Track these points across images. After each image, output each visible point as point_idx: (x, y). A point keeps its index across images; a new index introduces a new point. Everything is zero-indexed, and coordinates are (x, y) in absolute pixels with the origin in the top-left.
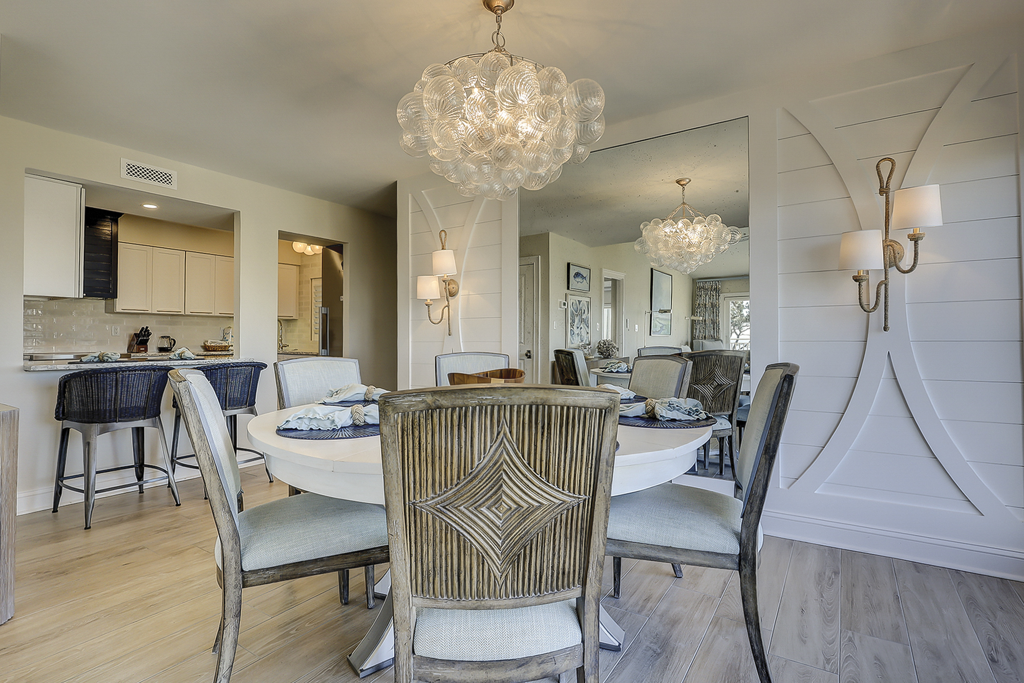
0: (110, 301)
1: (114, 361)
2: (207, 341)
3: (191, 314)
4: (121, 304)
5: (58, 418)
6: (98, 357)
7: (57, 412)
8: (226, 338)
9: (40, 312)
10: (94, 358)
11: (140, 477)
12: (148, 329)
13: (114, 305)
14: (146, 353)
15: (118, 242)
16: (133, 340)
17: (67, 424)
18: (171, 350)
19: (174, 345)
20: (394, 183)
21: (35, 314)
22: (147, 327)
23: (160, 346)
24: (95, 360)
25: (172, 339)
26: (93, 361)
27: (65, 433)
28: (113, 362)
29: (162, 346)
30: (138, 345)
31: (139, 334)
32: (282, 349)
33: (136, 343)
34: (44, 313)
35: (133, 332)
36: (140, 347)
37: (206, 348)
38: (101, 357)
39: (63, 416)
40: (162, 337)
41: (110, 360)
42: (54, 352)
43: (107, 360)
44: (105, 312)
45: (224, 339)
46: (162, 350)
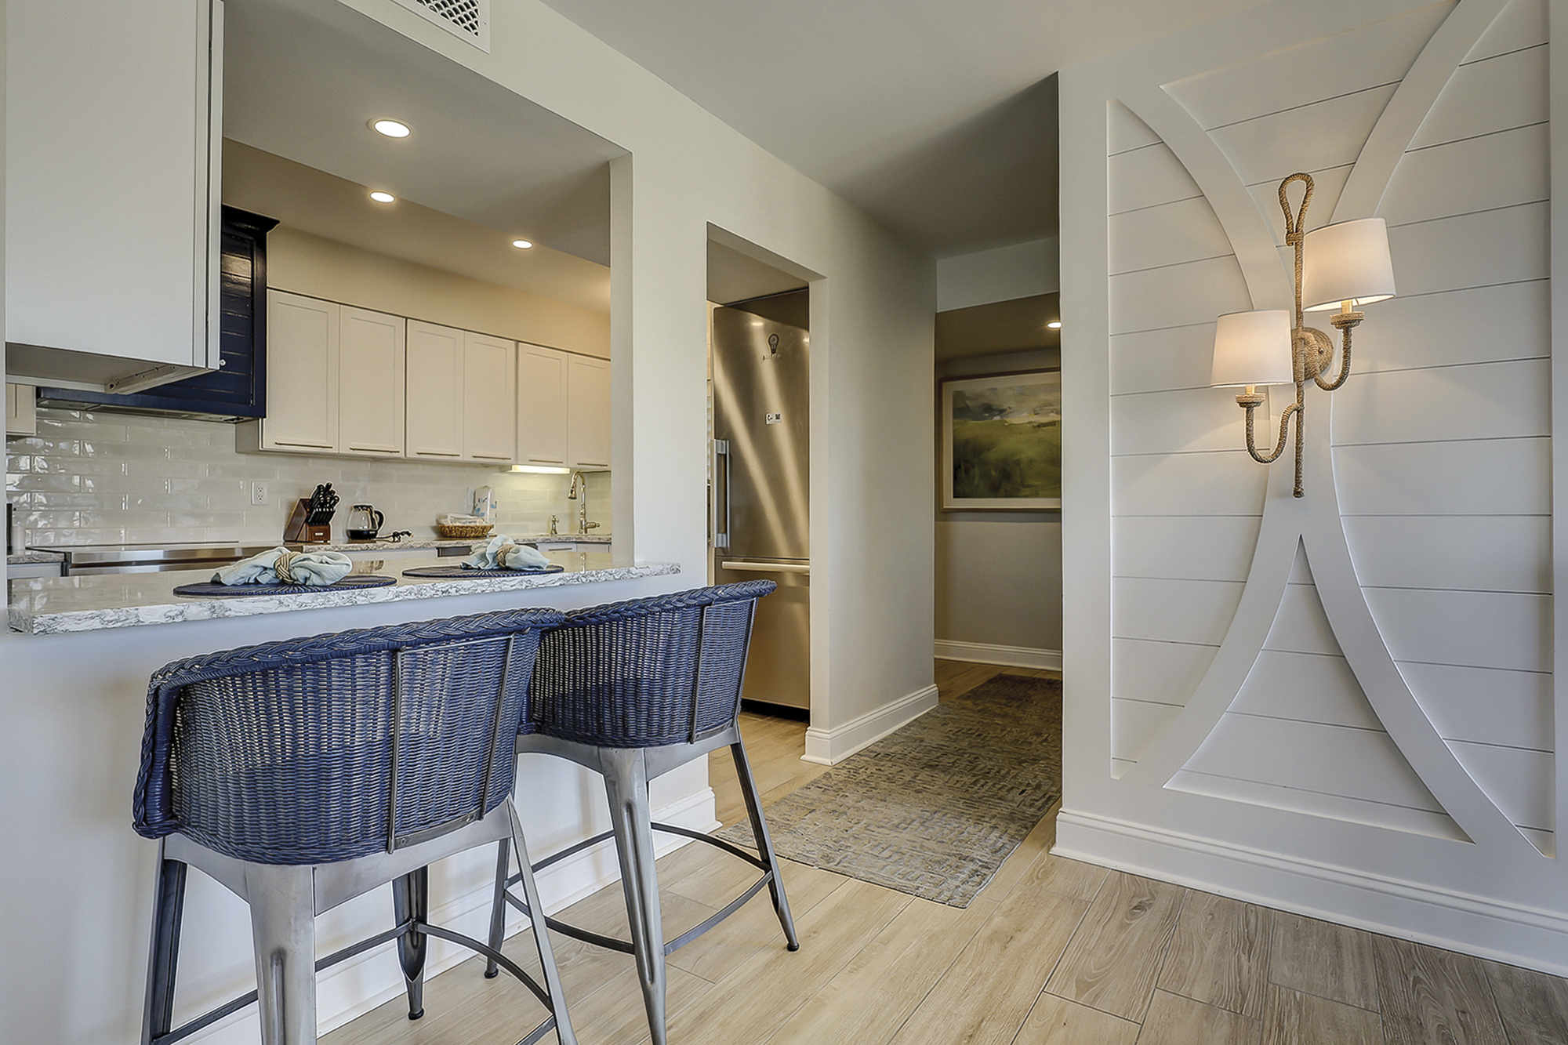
0: (248, 427)
1: (329, 583)
2: (446, 517)
3: (418, 456)
4: (274, 431)
5: (144, 826)
6: (274, 568)
7: (142, 799)
8: (479, 510)
9: (89, 448)
10: (259, 570)
11: (413, 967)
12: (332, 489)
13: (257, 436)
14: (326, 542)
15: (266, 288)
16: (297, 513)
17: (180, 846)
18: (374, 536)
19: (380, 524)
20: (1053, 75)
21: (77, 452)
22: (329, 486)
23: (352, 528)
24: (264, 579)
25: (376, 512)
26: (257, 582)
27: (172, 874)
28: (325, 588)
29: (356, 529)
30: (310, 524)
31: (312, 500)
32: (586, 532)
33: (306, 521)
34: (99, 447)
35: (295, 498)
36: (313, 528)
37: (443, 532)
38: (283, 571)
39: (164, 817)
40: (356, 507)
41: (315, 580)
42: (123, 542)
43: (306, 579)
44: (236, 452)
45: (476, 511)
46: (356, 536)
